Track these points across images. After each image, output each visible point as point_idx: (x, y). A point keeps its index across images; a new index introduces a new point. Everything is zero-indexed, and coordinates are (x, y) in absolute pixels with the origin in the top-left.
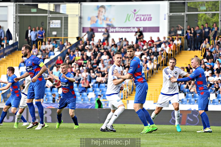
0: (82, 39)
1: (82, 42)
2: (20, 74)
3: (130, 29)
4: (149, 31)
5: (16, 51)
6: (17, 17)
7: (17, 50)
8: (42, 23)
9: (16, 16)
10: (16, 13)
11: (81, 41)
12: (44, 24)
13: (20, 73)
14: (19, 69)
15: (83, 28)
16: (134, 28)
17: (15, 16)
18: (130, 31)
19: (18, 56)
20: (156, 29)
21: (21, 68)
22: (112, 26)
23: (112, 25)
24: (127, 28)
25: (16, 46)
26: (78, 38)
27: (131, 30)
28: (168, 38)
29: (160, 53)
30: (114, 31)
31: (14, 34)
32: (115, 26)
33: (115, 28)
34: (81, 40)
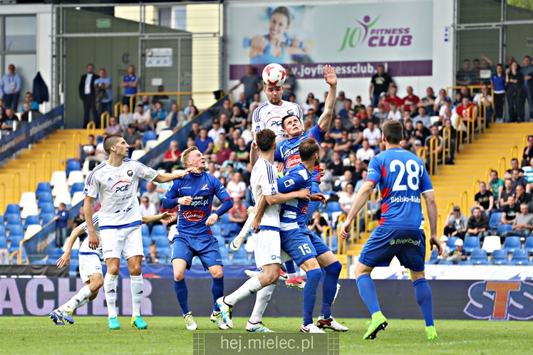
0: (230, 95)
1: (229, 103)
2: (71, 189)
3: (354, 67)
4: (405, 74)
5: (58, 131)
6: (61, 40)
7: (62, 127)
8: (126, 55)
9: (58, 39)
10: (58, 32)
11: (226, 102)
12: (129, 58)
13: (69, 186)
14: (67, 177)
15: (232, 67)
16: (364, 64)
17: (54, 40)
18: (354, 72)
19: (64, 143)
20: (424, 68)
21: (72, 173)
22: (306, 62)
23: (308, 58)
24: (346, 64)
25: (60, 118)
26: (217, 94)
27: (356, 70)
28: (454, 90)
29: (433, 131)
30: (311, 74)
31: (52, 87)
32: (315, 60)
33: (315, 65)
34: (227, 98)
